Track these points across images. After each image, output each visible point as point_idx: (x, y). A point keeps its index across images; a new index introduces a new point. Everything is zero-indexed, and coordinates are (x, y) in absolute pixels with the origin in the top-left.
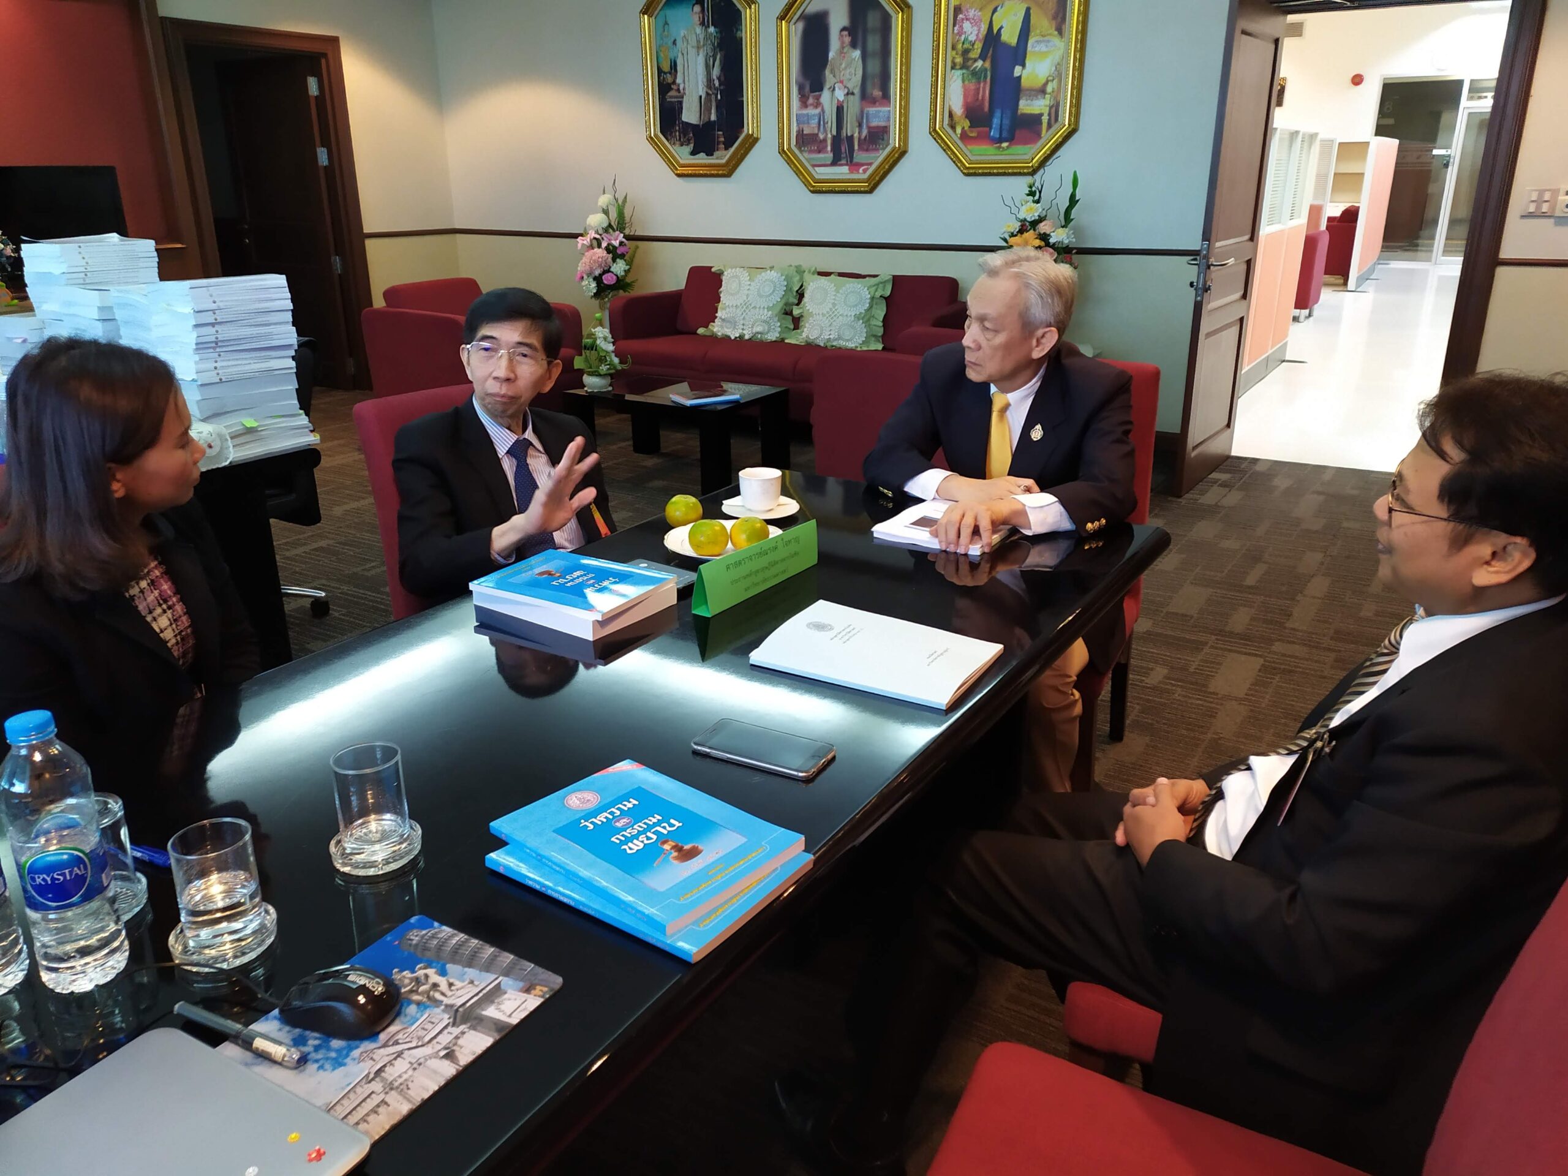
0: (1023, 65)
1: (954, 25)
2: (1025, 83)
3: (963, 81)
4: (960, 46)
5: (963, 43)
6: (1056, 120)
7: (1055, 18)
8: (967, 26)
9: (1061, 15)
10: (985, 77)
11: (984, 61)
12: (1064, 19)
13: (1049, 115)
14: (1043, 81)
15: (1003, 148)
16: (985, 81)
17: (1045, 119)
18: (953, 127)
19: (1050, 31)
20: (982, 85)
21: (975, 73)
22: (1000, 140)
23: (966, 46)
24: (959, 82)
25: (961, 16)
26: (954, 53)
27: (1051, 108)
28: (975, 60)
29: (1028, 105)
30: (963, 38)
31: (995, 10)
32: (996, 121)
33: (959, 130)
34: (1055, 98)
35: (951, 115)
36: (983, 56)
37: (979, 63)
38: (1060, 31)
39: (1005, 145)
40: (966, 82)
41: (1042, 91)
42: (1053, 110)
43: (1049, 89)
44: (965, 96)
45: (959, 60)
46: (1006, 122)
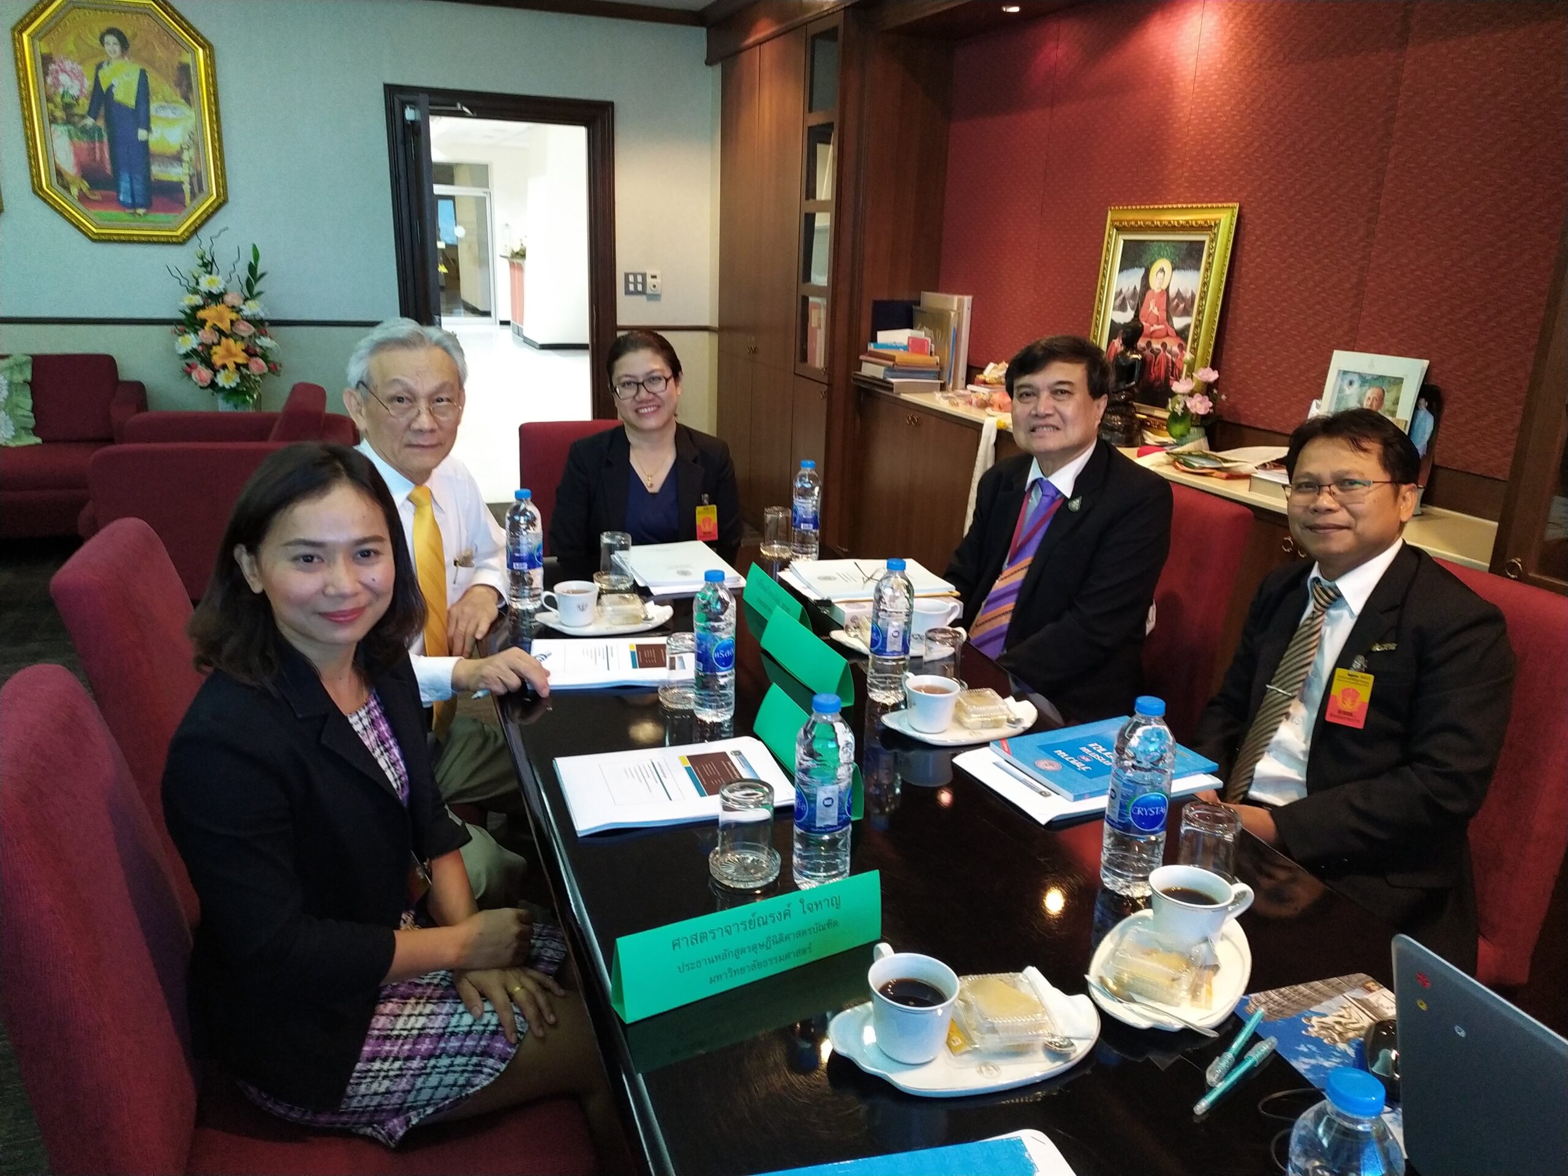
0: (148, 129)
1: (46, 74)
2: (154, 147)
3: (71, 137)
4: (58, 100)
5: (63, 96)
6: (201, 189)
7: (179, 85)
8: (63, 78)
9: (185, 83)
10: (101, 136)
11: (95, 118)
12: (189, 87)
13: (191, 184)
14: (178, 148)
15: (140, 215)
16: (101, 142)
17: (187, 188)
18: (67, 188)
19: (174, 98)
20: (97, 145)
21: (84, 130)
22: (134, 206)
23: (68, 100)
24: (65, 139)
25: (52, 67)
26: (51, 106)
27: (191, 177)
28: (83, 117)
29: (162, 171)
30: (61, 90)
31: (99, 67)
32: (125, 185)
33: (75, 191)
34: (195, 168)
35: (59, 173)
36: (93, 112)
37: (89, 121)
38: (188, 100)
39: (141, 211)
40: (76, 139)
41: (177, 158)
42: (195, 180)
43: (186, 156)
44: (76, 155)
45: (59, 114)
46: (138, 187)
